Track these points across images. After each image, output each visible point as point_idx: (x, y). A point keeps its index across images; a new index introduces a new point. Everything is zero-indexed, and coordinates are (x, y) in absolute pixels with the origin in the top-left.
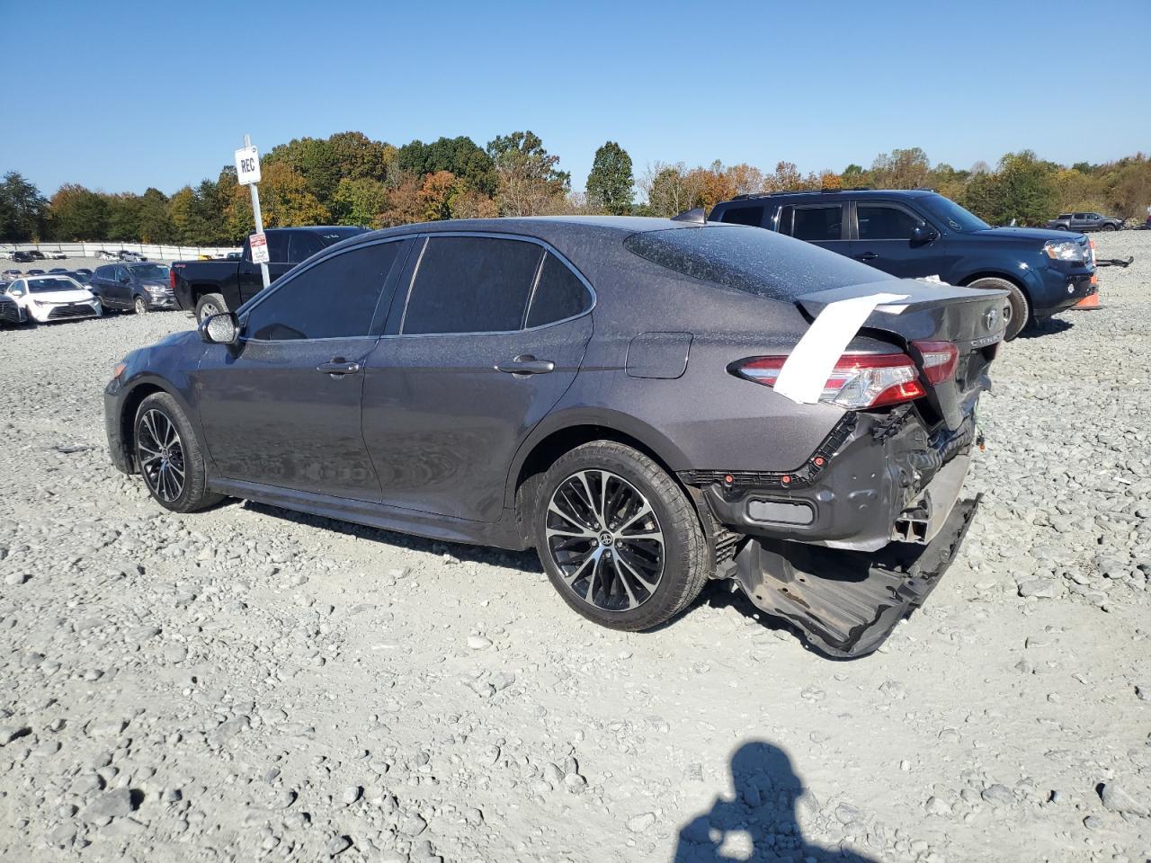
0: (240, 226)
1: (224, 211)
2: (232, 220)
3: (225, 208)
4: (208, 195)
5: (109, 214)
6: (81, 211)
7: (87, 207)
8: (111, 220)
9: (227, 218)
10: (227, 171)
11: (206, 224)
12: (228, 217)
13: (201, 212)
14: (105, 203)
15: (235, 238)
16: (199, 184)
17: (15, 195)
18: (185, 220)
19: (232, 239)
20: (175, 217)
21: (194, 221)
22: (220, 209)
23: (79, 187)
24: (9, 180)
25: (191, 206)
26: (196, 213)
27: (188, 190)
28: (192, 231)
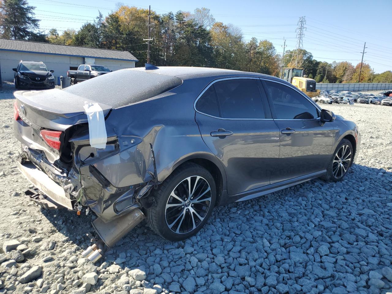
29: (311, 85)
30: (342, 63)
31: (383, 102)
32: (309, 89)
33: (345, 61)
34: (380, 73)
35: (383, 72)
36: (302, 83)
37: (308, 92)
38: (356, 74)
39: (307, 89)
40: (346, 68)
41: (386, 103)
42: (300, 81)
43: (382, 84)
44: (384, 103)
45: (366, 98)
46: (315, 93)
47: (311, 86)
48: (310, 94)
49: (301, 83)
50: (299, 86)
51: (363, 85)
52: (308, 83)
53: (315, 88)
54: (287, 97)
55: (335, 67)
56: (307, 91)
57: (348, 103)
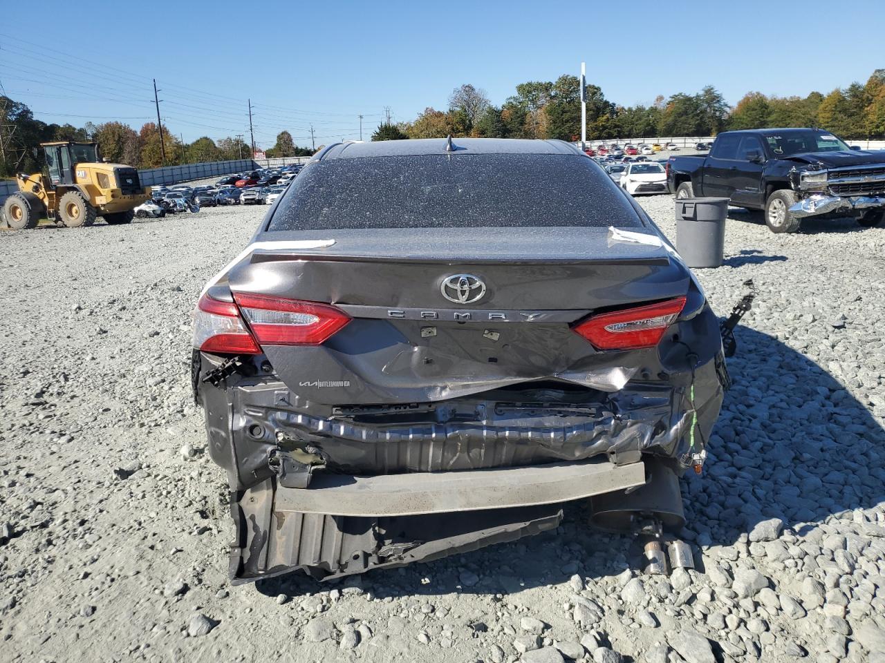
0: (877, 122)
1: (866, 109)
2: (871, 117)
3: (867, 107)
4: (855, 96)
5: (769, 114)
6: (749, 112)
7: (754, 110)
8: (769, 119)
9: (865, 116)
10: (877, 74)
11: (847, 120)
12: (868, 114)
13: (844, 111)
14: (768, 106)
15: (870, 133)
16: (848, 87)
17: (707, 102)
18: (828, 118)
19: (867, 133)
20: (820, 115)
21: (836, 119)
22: (862, 108)
23: (758, 93)
24: (706, 92)
25: (836, 106)
26: (840, 112)
27: (837, 92)
28: (832, 126)
29: (129, 179)
30: (108, 125)
31: (242, 198)
32: (127, 189)
33: (113, 121)
34: (190, 143)
35: (195, 140)
36: (105, 176)
37: (127, 196)
38: (148, 148)
39: (123, 190)
40: (120, 137)
41: (248, 199)
42: (97, 174)
43: (212, 163)
44: (246, 200)
45: (209, 195)
46: (142, 195)
47: (129, 181)
48: (132, 200)
49: (101, 177)
50: (100, 184)
51: (179, 170)
52: (120, 175)
53: (139, 185)
54: (76, 212)
55: (95, 136)
56: (123, 194)
57: (189, 211)
